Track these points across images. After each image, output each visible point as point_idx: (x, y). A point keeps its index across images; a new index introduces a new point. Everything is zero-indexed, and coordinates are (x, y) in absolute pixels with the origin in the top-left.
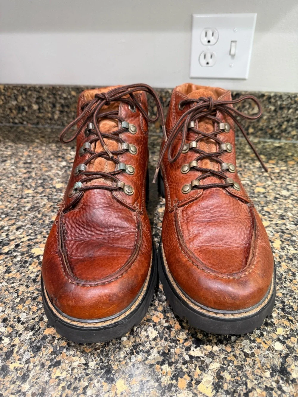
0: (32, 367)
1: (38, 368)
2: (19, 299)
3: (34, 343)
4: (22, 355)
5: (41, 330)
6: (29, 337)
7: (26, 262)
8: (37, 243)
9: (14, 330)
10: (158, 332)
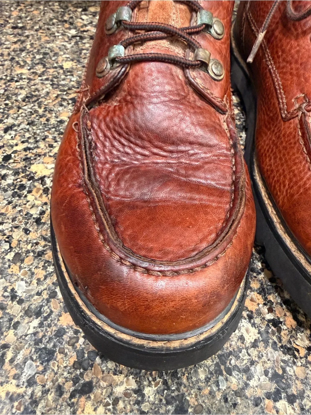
0: (40, 394)
1: (51, 397)
2: (13, 254)
3: (41, 342)
4: (20, 367)
5: (53, 316)
6: (31, 331)
7: (22, 187)
8: (40, 156)
9: (5, 314)
10: (259, 330)
